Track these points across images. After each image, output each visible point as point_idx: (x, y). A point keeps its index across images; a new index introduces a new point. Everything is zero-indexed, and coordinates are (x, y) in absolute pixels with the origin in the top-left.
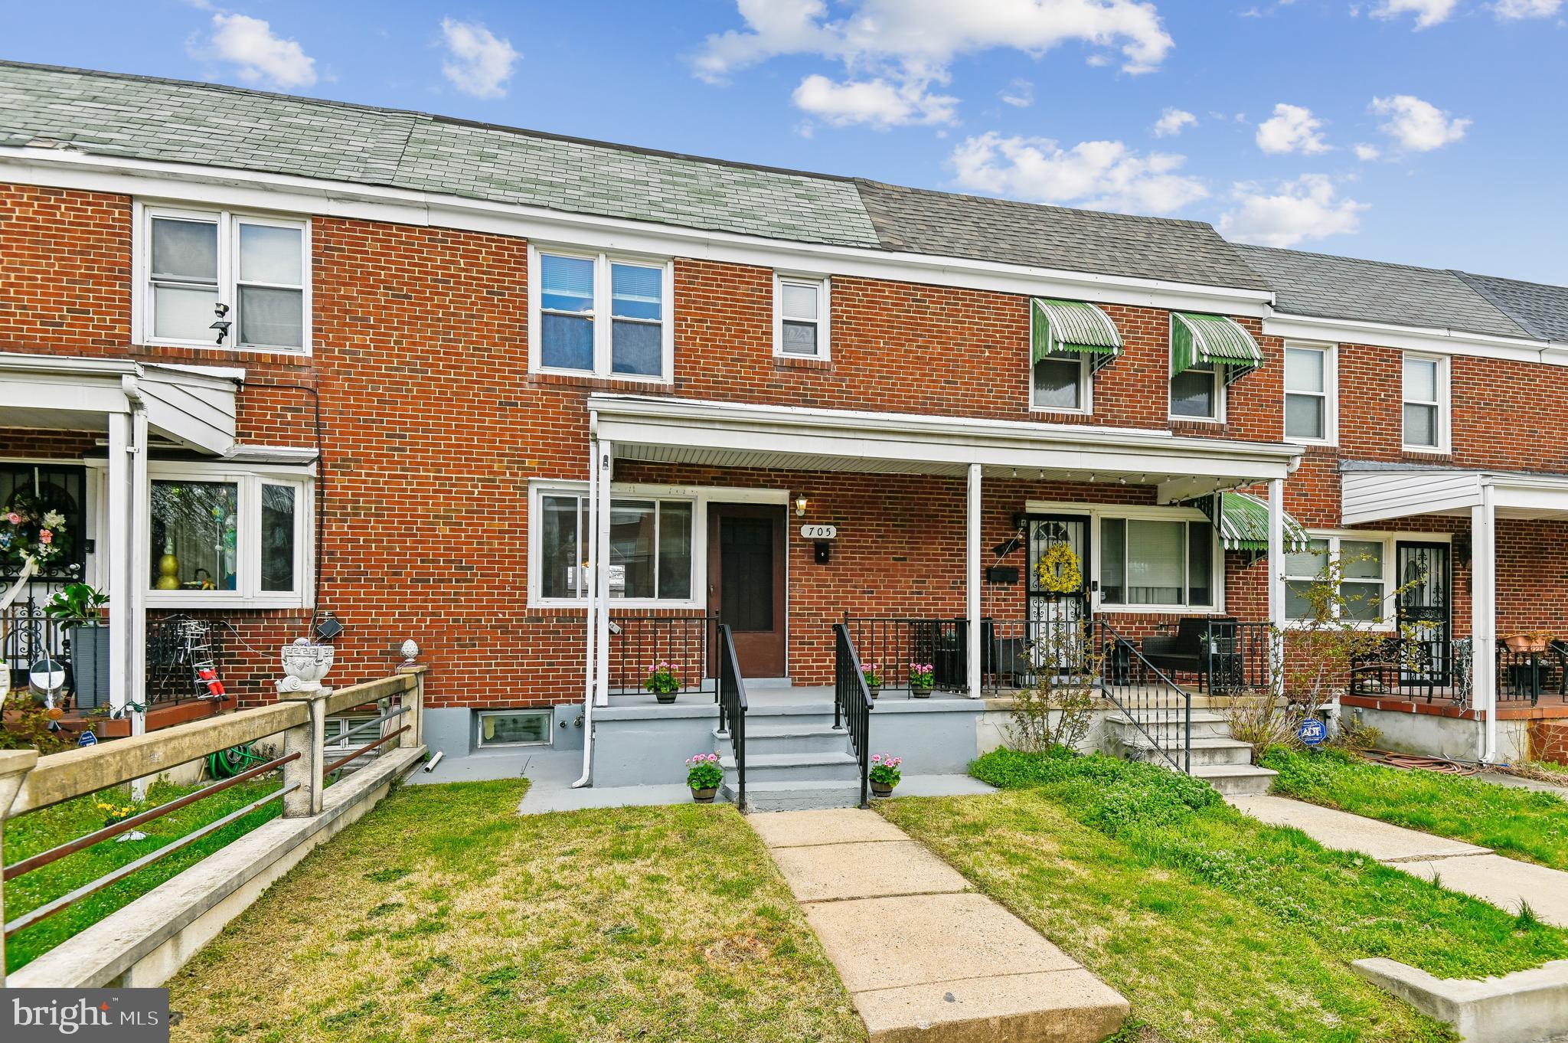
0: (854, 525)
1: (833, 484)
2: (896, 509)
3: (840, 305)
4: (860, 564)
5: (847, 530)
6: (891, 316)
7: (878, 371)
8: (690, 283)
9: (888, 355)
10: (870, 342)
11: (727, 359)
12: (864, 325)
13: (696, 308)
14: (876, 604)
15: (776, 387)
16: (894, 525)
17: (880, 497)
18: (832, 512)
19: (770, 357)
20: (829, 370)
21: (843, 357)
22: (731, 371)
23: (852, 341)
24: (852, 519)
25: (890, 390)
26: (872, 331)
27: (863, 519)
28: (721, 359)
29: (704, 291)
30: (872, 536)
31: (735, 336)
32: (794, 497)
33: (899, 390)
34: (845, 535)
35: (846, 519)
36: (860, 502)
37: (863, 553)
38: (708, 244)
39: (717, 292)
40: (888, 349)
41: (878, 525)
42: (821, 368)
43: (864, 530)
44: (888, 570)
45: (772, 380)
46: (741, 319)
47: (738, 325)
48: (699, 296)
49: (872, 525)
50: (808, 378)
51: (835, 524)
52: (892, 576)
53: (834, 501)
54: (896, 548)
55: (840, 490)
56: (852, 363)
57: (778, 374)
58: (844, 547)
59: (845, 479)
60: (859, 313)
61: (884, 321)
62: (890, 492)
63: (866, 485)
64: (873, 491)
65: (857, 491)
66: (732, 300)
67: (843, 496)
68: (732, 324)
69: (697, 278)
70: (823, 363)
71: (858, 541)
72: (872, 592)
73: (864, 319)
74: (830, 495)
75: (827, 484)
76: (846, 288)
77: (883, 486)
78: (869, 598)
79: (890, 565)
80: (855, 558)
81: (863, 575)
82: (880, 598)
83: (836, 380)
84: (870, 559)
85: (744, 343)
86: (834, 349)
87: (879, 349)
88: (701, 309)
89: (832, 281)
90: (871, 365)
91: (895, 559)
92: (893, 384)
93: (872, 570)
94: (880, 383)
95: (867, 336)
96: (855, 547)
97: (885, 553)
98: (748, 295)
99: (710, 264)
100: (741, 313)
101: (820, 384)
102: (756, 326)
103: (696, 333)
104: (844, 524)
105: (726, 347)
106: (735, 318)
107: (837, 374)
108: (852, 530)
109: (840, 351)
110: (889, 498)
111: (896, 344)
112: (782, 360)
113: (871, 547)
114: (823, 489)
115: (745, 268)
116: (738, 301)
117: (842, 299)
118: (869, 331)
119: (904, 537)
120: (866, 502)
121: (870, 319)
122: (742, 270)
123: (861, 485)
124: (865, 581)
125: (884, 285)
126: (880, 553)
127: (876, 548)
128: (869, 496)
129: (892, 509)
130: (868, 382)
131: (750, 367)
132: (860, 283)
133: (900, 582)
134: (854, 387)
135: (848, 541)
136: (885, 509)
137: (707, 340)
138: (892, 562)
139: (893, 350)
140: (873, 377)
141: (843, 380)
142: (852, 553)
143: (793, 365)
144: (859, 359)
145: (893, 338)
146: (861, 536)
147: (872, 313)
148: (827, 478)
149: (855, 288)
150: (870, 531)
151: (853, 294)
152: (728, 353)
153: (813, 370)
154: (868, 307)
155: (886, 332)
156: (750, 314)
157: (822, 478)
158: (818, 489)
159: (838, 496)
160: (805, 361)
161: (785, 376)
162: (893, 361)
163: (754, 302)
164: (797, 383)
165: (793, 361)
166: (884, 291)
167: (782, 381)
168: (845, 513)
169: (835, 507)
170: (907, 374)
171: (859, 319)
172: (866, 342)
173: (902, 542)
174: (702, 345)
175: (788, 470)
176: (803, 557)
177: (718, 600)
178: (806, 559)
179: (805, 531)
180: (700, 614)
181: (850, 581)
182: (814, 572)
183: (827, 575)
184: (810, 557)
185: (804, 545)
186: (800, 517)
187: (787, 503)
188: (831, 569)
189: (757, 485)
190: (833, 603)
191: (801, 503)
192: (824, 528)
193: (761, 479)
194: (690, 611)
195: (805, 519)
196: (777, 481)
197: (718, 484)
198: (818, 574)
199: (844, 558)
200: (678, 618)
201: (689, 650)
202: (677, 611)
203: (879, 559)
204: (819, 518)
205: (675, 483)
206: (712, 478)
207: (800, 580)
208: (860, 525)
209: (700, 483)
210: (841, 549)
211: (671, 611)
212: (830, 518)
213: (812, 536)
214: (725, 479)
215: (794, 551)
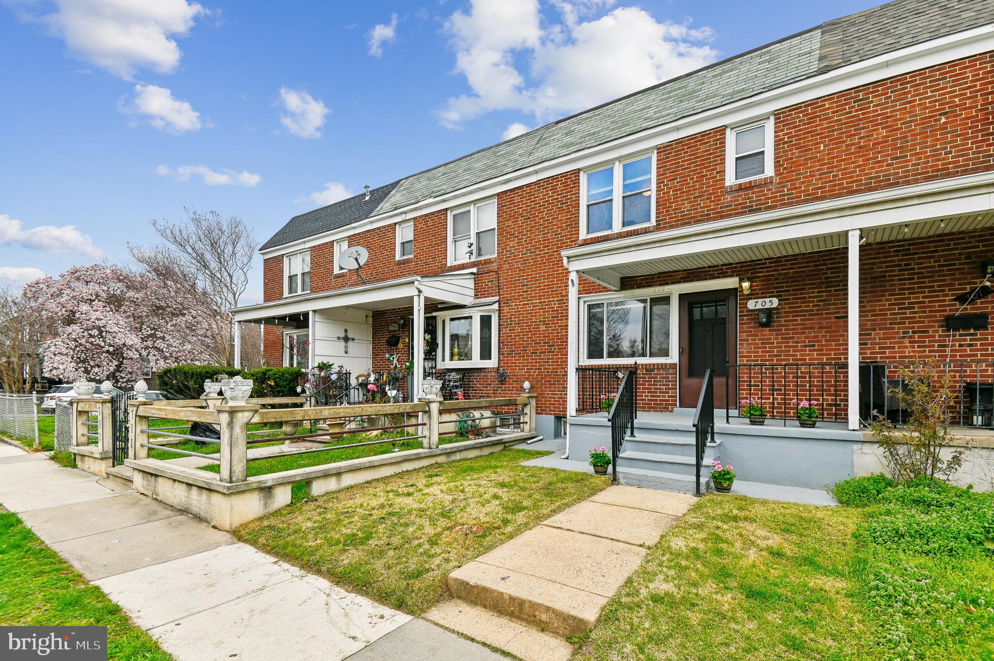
0: (796, 294)
1: (775, 266)
2: (838, 277)
3: (782, 130)
4: (802, 324)
5: (789, 299)
6: (831, 122)
7: (818, 170)
8: (666, 158)
9: (828, 154)
10: (811, 149)
11: (691, 198)
12: (805, 138)
13: (670, 173)
14: (818, 355)
15: (727, 207)
16: (835, 290)
18: (775, 288)
19: (723, 187)
20: (772, 182)
21: (785, 169)
22: (693, 206)
23: (793, 154)
24: (793, 290)
25: (831, 181)
26: (812, 140)
27: (805, 289)
28: (687, 199)
29: (675, 160)
30: (813, 302)
31: (696, 182)
32: (741, 280)
33: (840, 180)
34: (786, 304)
35: (789, 291)
36: (802, 276)
37: (804, 315)
38: (677, 129)
39: (684, 157)
40: (828, 150)
41: (819, 292)
42: (767, 182)
43: (805, 298)
44: (830, 327)
45: (724, 203)
46: (701, 169)
47: (699, 173)
48: (673, 164)
49: (814, 293)
50: (753, 193)
51: (777, 296)
52: (834, 332)
53: (775, 279)
54: (837, 308)
55: (782, 270)
56: (793, 171)
57: (729, 198)
58: (785, 312)
59: (786, 261)
60: (800, 130)
61: (825, 128)
62: (831, 264)
63: (807, 262)
64: (814, 266)
65: (798, 268)
66: (694, 159)
67: (785, 274)
68: (695, 174)
69: (671, 153)
70: (766, 179)
71: (801, 307)
72: (814, 346)
73: (804, 134)
74: (773, 275)
75: (771, 267)
76: (787, 116)
77: (824, 260)
78: (810, 350)
79: (831, 323)
80: (797, 320)
81: (805, 333)
82: (821, 350)
83: (778, 188)
84: (812, 319)
85: (703, 184)
86: (777, 165)
87: (819, 152)
88: (674, 172)
89: (775, 115)
90: (811, 167)
91: (836, 318)
92: (834, 176)
93: (814, 328)
94: (821, 179)
95: (808, 146)
96: (797, 312)
97: (827, 313)
98: (706, 151)
99: (679, 141)
100: (701, 165)
101: (764, 195)
102: (712, 170)
103: (670, 188)
104: (786, 295)
105: (690, 191)
106: (697, 170)
107: (779, 183)
108: (794, 299)
109: (781, 165)
110: (831, 269)
111: (836, 143)
112: (731, 187)
113: (813, 310)
114: (767, 272)
115: (703, 134)
116: (699, 157)
117: (784, 126)
118: (809, 141)
120: (807, 276)
121: (810, 132)
122: (702, 136)
123: (803, 263)
124: (806, 337)
125: (825, 100)
126: (822, 314)
127: (818, 310)
128: (810, 271)
129: (833, 277)
130: (808, 181)
131: (707, 199)
132: (801, 107)
134: (796, 188)
135: (789, 308)
136: (827, 278)
137: (677, 190)
138: (834, 320)
139: (833, 149)
140: (814, 176)
141: (785, 186)
142: (793, 316)
143: (740, 188)
144: (801, 165)
145: (834, 139)
146: (802, 303)
147: (812, 127)
148: (770, 263)
149: (795, 114)
150: (811, 297)
151: (794, 118)
152: (692, 194)
153: (759, 186)
154: (809, 123)
155: (826, 137)
156: (707, 163)
157: (766, 263)
158: (762, 272)
159: (780, 274)
160: (750, 182)
161: (734, 197)
162: (834, 158)
163: (711, 154)
164: (744, 199)
165: (740, 185)
166: (824, 105)
167: (732, 201)
168: (787, 287)
169: (777, 283)
170: (849, 164)
171: (800, 135)
172: (806, 151)
173: (843, 303)
174: (674, 195)
175: (736, 264)
176: (750, 323)
177: (686, 357)
178: (752, 325)
179: (751, 305)
180: (673, 366)
181: (793, 338)
182: (759, 334)
183: (770, 335)
184: (755, 323)
185: (751, 315)
186: (747, 295)
187: (737, 286)
188: (774, 330)
189: (713, 277)
190: (776, 356)
191: (746, 285)
192: (767, 300)
193: (716, 273)
194: (666, 364)
195: (749, 297)
196: (728, 272)
197: (685, 282)
198: (762, 335)
199: (785, 321)
200: (659, 369)
201: (666, 389)
202: (658, 364)
203: (821, 319)
204: (762, 293)
205: (656, 285)
206: (681, 278)
207: (747, 340)
208: (801, 294)
209: (673, 283)
210: (783, 315)
211: (654, 365)
212: (773, 292)
213: (757, 307)
214: (689, 277)
215: (743, 320)
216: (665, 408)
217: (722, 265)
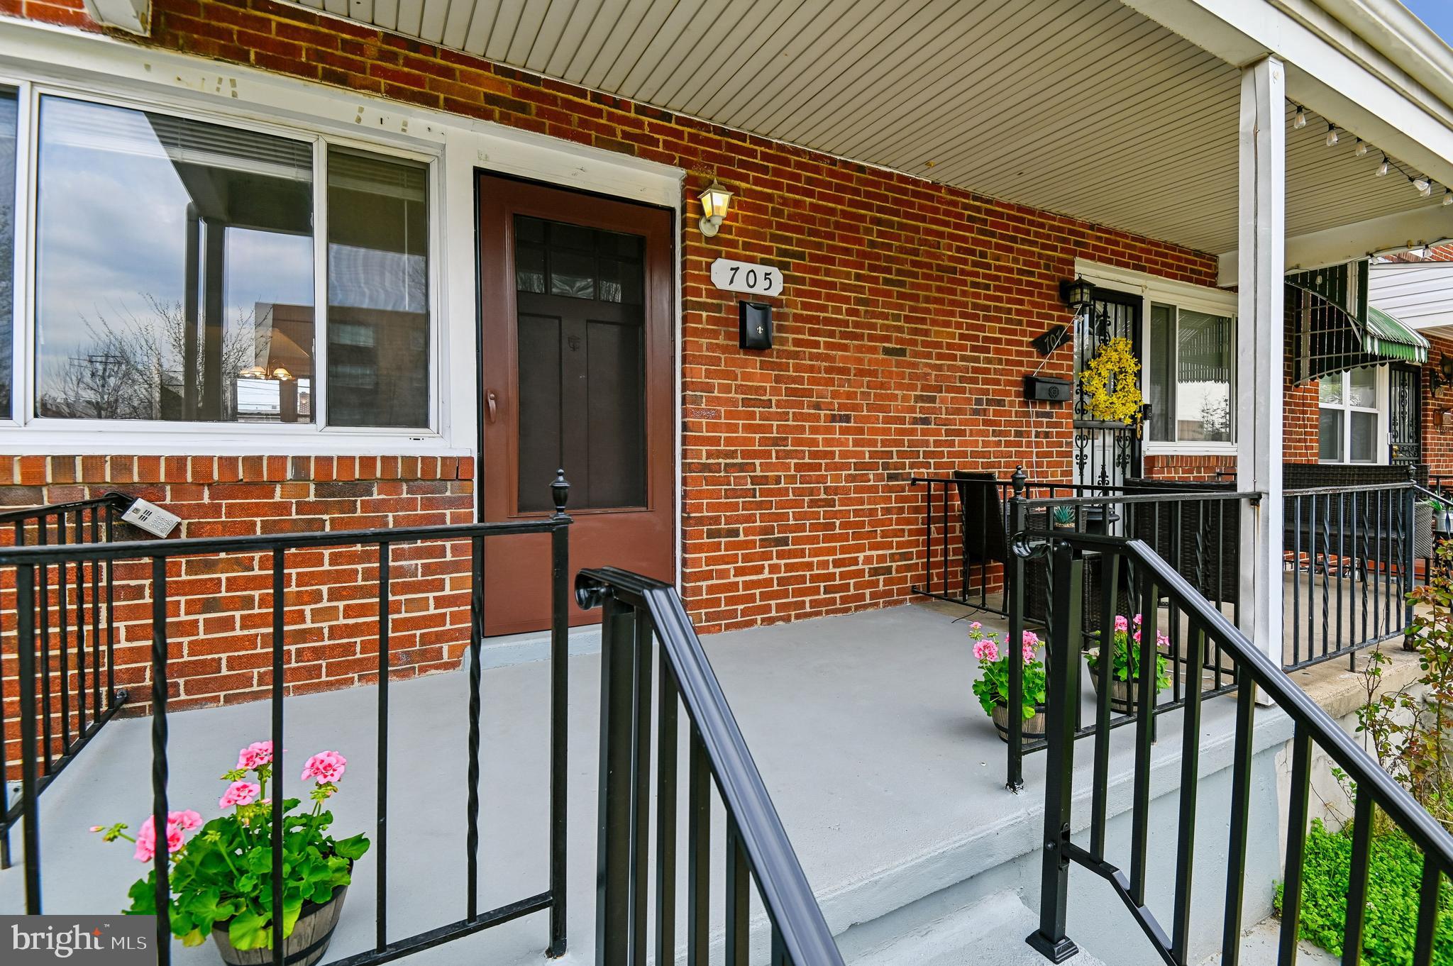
0: (817, 271)
1: (776, 173)
4: (831, 357)
5: (802, 281)
14: (854, 442)
17: (862, 218)
18: (774, 238)
24: (812, 258)
27: (832, 261)
30: (846, 300)
32: (694, 188)
34: (799, 293)
35: (801, 256)
36: (826, 223)
37: (831, 334)
41: (858, 277)
43: (832, 285)
44: (873, 373)
49: (848, 276)
51: (782, 266)
52: (882, 386)
53: (775, 212)
54: (887, 328)
55: (789, 188)
58: (797, 318)
59: (800, 165)
63: (839, 188)
64: (853, 204)
65: (821, 196)
67: (797, 204)
71: (823, 308)
72: (848, 419)
74: (769, 198)
75: (765, 170)
77: (868, 195)
78: (839, 430)
79: (877, 362)
80: (816, 345)
81: (830, 382)
82: (861, 431)
84: (844, 347)
91: (887, 351)
93: (848, 371)
96: (818, 320)
97: (871, 338)
104: (794, 267)
108: (814, 283)
113: (846, 324)
114: (757, 181)
119: (901, 307)
120: (838, 225)
123: (828, 185)
124: (835, 395)
126: (861, 336)
127: (856, 325)
128: (845, 214)
133: (895, 397)
135: (806, 306)
136: (873, 244)
138: (881, 356)
142: (810, 332)
146: (829, 297)
148: (765, 157)
150: (845, 287)
157: (756, 154)
158: (748, 179)
159: (785, 202)
168: (800, 243)
169: (781, 226)
173: (897, 318)
175: (680, 121)
176: (715, 334)
177: (506, 433)
178: (721, 341)
179: (722, 274)
180: (455, 467)
181: (809, 393)
182: (738, 371)
183: (764, 378)
184: (729, 336)
185: (718, 308)
186: (709, 240)
187: (676, 203)
188: (772, 366)
189: (606, 141)
190: (775, 442)
191: (717, 202)
192: (761, 270)
193: (619, 128)
194: (429, 461)
195: (720, 246)
196: (655, 142)
197: (505, 119)
198: (746, 377)
199: (797, 343)
200: (390, 482)
201: (427, 569)
202: (389, 461)
203: (859, 349)
204: (747, 246)
205: (375, 88)
206: (490, 99)
207: (709, 388)
208: (828, 273)
209: (453, 106)
210: (790, 323)
211: (368, 462)
212: (768, 250)
213: (733, 288)
214: (523, 108)
215: (698, 319)
216: (423, 655)
217: (641, 110)
